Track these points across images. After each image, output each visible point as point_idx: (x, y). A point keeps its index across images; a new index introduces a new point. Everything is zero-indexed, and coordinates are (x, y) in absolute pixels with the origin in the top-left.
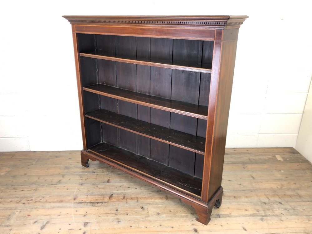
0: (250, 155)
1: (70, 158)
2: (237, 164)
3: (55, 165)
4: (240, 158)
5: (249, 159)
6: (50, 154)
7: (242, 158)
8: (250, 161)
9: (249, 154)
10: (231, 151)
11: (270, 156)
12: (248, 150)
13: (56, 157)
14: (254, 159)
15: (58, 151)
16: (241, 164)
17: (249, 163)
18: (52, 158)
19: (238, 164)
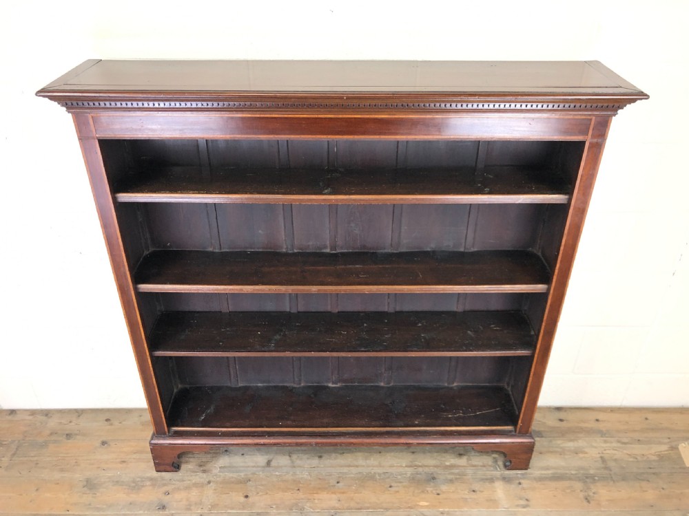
0: (605, 442)
1: (104, 443)
2: (566, 483)
3: (62, 470)
4: (577, 453)
5: (603, 460)
6: (53, 423)
7: (581, 455)
8: (606, 468)
9: (602, 433)
10: (551, 421)
11: (664, 448)
12: (601, 416)
13: (69, 436)
14: (616, 460)
15: (76, 411)
16: (579, 479)
17: (603, 478)
18: (55, 442)
19: (570, 479)
